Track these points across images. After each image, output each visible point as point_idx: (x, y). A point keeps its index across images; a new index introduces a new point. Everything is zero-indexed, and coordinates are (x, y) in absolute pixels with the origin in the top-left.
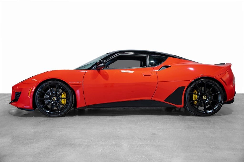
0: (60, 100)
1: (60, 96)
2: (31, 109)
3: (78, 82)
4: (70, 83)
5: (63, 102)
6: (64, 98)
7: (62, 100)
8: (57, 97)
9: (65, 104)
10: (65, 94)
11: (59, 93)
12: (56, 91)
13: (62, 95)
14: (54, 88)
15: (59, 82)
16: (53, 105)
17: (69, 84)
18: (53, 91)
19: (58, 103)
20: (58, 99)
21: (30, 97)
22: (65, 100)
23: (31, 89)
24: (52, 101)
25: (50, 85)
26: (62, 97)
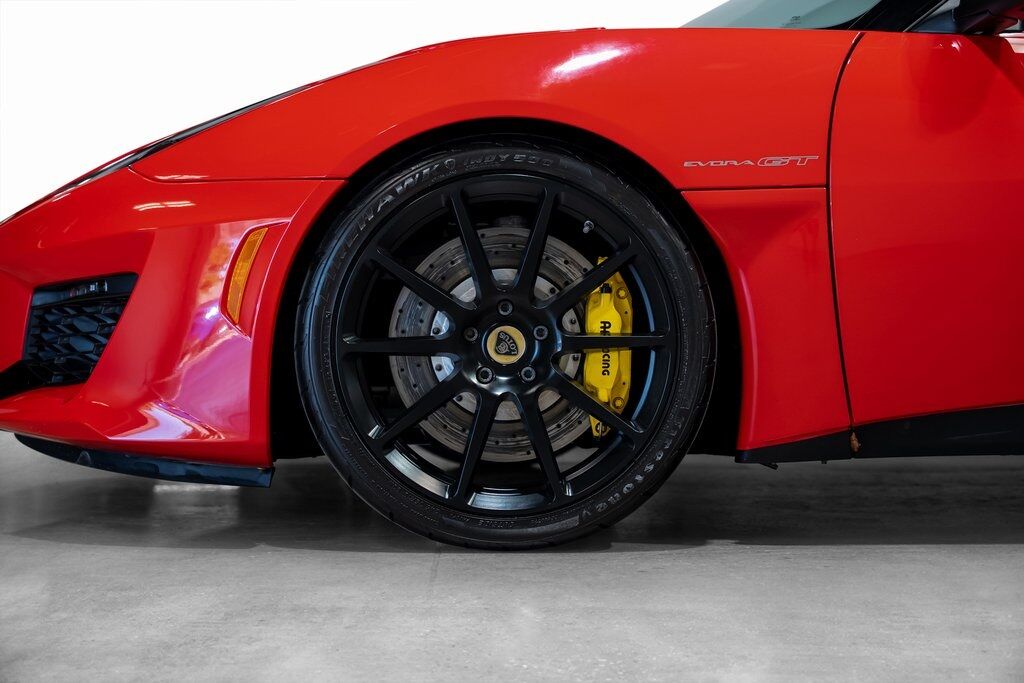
0: (570, 365)
1: (572, 319)
3: (777, 161)
4: (687, 168)
5: (606, 378)
6: (616, 344)
7: (595, 361)
8: (540, 332)
9: (619, 403)
10: (622, 293)
11: (552, 291)
12: (531, 264)
13: (591, 305)
14: (489, 232)
15: (565, 161)
16: (492, 420)
17: (677, 185)
18: (492, 262)
19: (548, 399)
20: (548, 344)
21: (242, 323)
22: (620, 361)
23: (259, 238)
24: (485, 375)
25: (464, 195)
26: (594, 327)
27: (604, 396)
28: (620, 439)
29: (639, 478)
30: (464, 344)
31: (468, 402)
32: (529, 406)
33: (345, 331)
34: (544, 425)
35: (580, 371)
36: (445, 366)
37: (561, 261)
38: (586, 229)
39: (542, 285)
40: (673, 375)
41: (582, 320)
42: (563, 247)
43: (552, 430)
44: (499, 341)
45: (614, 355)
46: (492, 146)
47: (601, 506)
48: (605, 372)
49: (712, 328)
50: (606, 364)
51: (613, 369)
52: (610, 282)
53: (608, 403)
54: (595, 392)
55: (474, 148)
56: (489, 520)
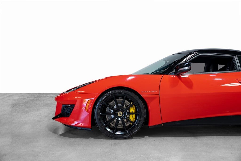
0: (128, 116)
1: (128, 111)
2: (89, 128)
3: (153, 92)
4: (142, 92)
5: (132, 118)
6: (133, 114)
7: (131, 116)
8: (124, 112)
9: (134, 121)
10: (134, 107)
11: (126, 107)
12: (123, 104)
13: (130, 109)
14: (118, 100)
15: (127, 92)
16: (119, 123)
17: (141, 95)
18: (118, 103)
19: (125, 120)
20: (125, 114)
21: (88, 111)
22: (134, 116)
23: (90, 101)
24: (117, 117)
25: (115, 96)
26: (131, 112)
27: (132, 120)
28: (134, 125)
29: (136, 130)
30: (115, 114)
31: (115, 121)
32: (123, 121)
33: (100, 113)
34: (125, 123)
35: (129, 117)
36: (113, 116)
37: (127, 103)
38: (130, 100)
39: (124, 106)
40: (140, 118)
41: (129, 110)
42: (127, 101)
43: (126, 124)
44: (119, 113)
45: (133, 115)
46: (118, 90)
47: (132, 134)
48: (132, 117)
49: (145, 112)
50: (132, 116)
51: (133, 117)
52: (133, 106)
53: (132, 121)
54: (131, 120)
55: (116, 90)
56: (118, 136)
